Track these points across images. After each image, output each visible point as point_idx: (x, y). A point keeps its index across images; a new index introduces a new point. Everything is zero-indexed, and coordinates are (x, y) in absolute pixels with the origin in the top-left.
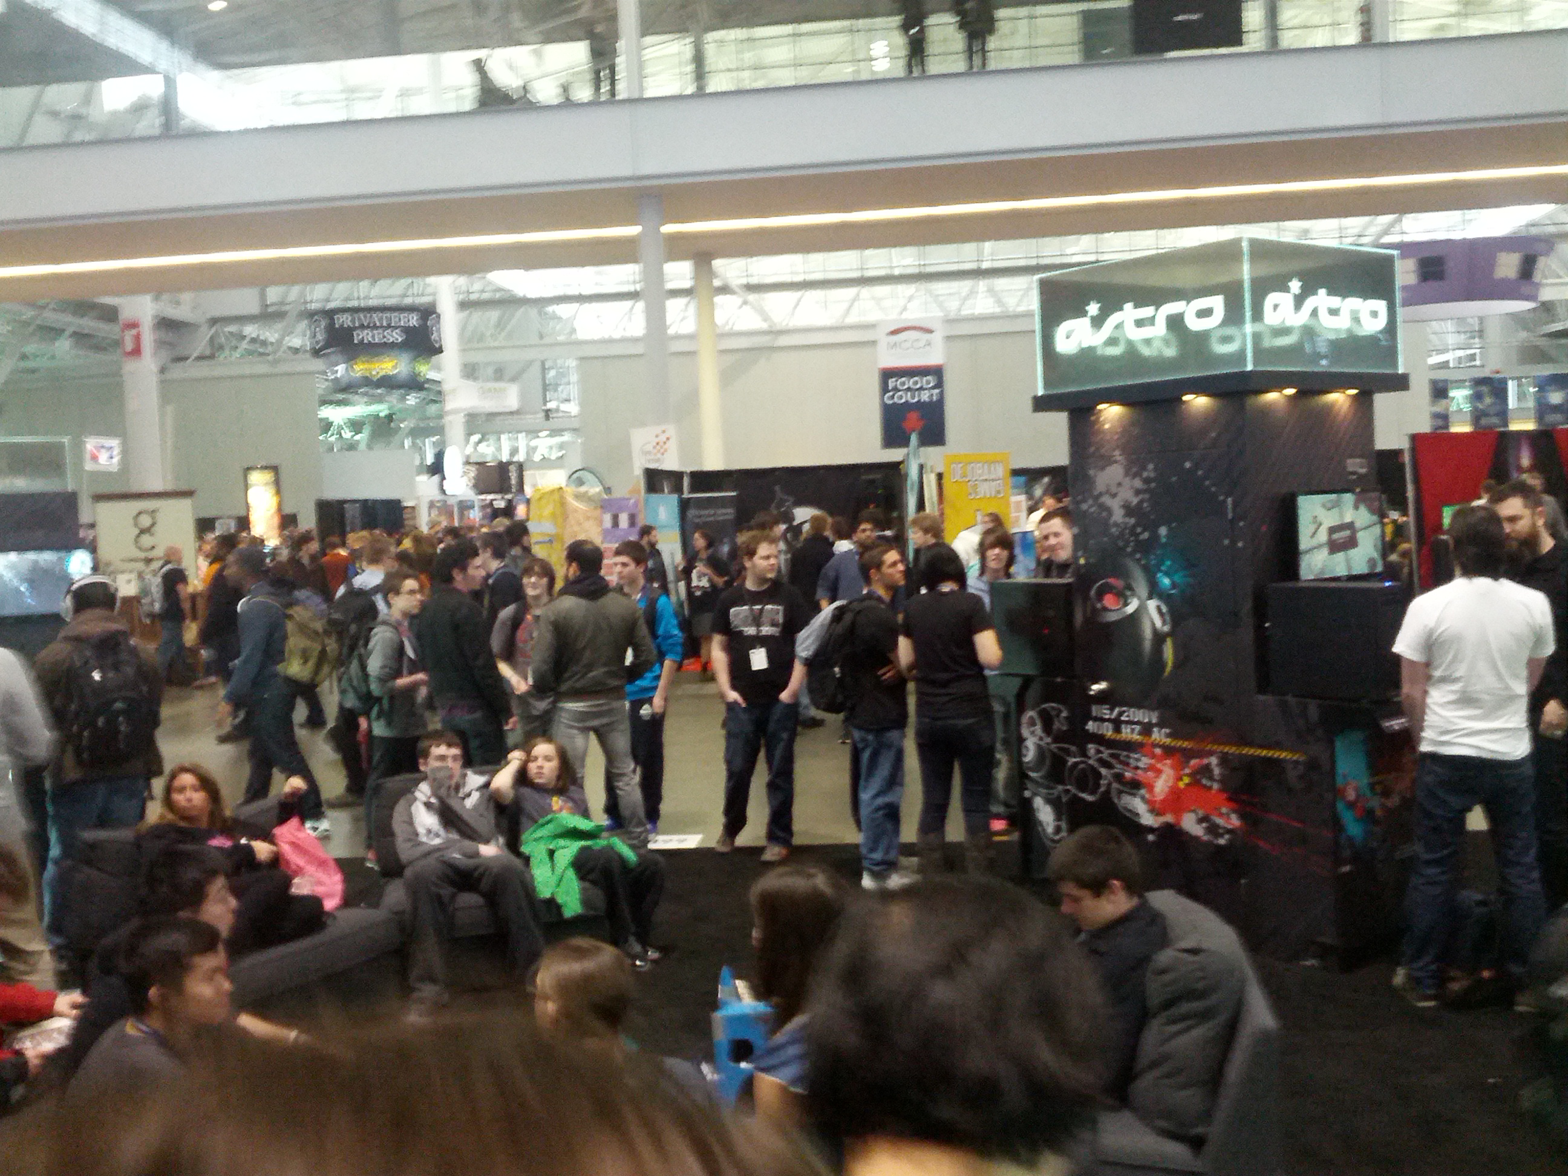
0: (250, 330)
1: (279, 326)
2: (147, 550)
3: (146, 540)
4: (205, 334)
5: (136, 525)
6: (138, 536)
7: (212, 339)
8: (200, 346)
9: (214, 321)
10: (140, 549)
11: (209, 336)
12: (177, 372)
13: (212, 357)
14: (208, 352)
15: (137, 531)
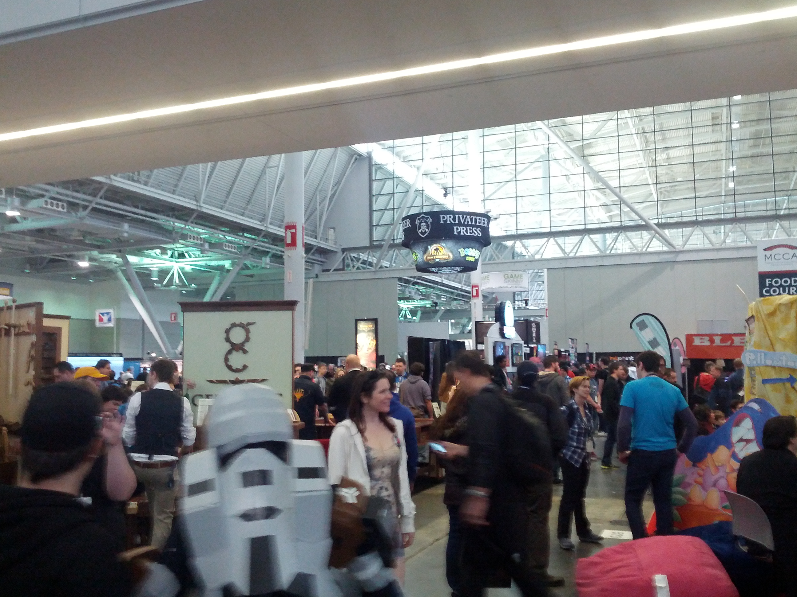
0: (363, 256)
1: (378, 254)
2: (237, 371)
3: (237, 359)
4: (340, 257)
5: (228, 340)
6: (229, 352)
7: (343, 259)
8: (337, 264)
9: (344, 250)
10: (230, 368)
11: (342, 258)
12: (324, 277)
13: (343, 269)
14: (341, 267)
15: (228, 346)
